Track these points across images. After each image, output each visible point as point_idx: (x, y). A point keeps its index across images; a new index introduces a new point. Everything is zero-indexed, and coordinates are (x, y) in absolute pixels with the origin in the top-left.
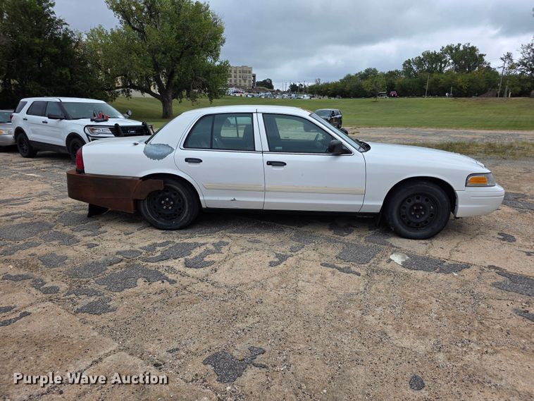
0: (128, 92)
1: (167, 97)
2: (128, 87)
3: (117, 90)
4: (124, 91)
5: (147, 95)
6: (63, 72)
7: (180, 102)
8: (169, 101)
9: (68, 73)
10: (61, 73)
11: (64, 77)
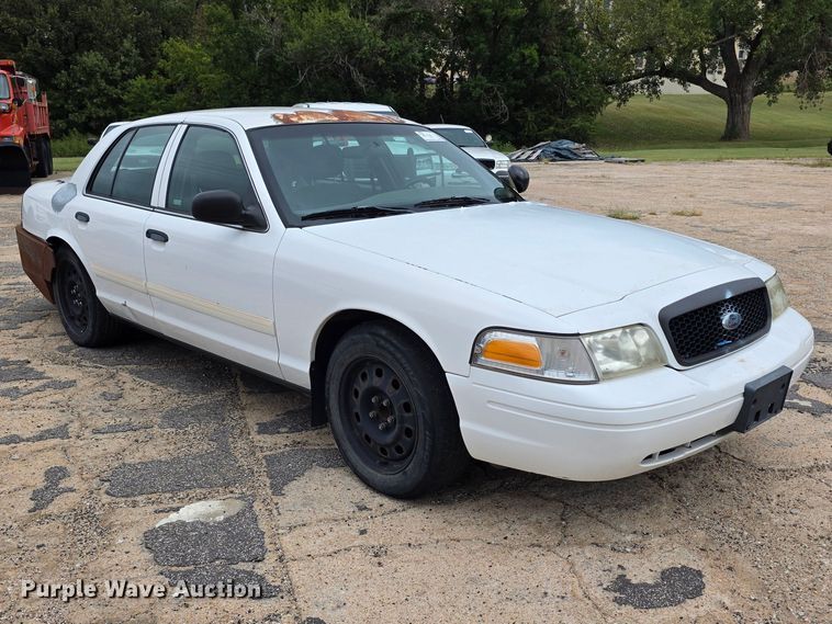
0: (655, 84)
1: (742, 92)
2: (657, 73)
3: (632, 82)
4: (647, 82)
5: (695, 89)
6: (527, 52)
7: (770, 103)
8: (744, 101)
9: (535, 54)
10: (523, 55)
11: (528, 61)
